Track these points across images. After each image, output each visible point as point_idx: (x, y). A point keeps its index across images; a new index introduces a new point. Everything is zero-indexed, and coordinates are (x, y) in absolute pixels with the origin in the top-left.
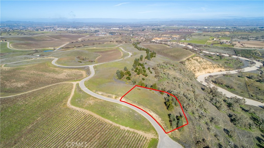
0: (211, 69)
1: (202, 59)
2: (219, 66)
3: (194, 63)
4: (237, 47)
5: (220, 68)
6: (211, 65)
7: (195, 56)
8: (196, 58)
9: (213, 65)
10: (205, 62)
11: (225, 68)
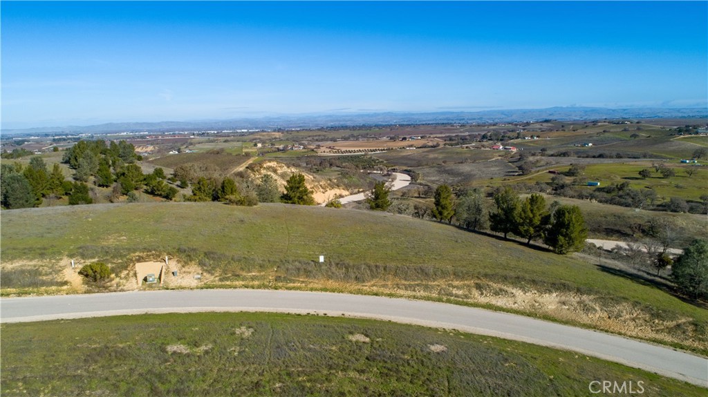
0: (318, 193)
1: (285, 167)
2: (331, 184)
4: (324, 152)
5: (336, 189)
6: (313, 181)
7: (265, 160)
8: (269, 164)
9: (319, 182)
11: (346, 187)
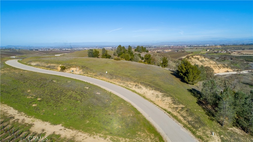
0: (216, 69)
1: (203, 58)
2: (224, 66)
3: (195, 61)
4: (234, 54)
5: (226, 69)
6: (215, 64)
7: (195, 55)
8: (197, 56)
9: (218, 65)
10: (208, 61)
11: (232, 68)
